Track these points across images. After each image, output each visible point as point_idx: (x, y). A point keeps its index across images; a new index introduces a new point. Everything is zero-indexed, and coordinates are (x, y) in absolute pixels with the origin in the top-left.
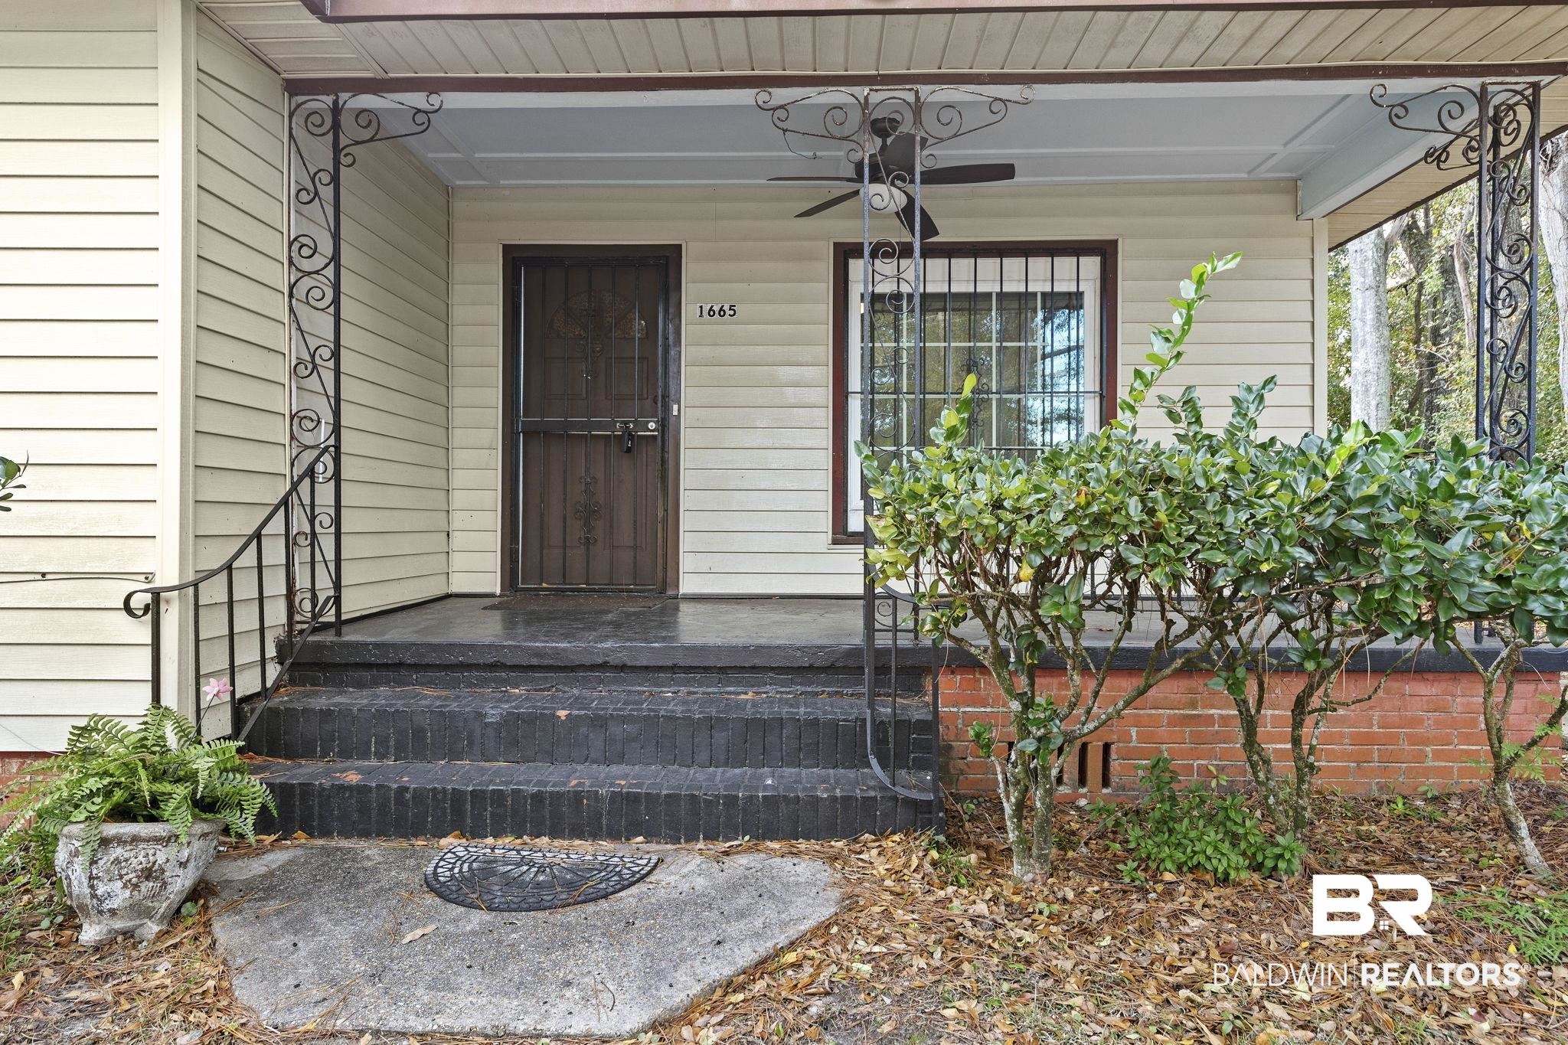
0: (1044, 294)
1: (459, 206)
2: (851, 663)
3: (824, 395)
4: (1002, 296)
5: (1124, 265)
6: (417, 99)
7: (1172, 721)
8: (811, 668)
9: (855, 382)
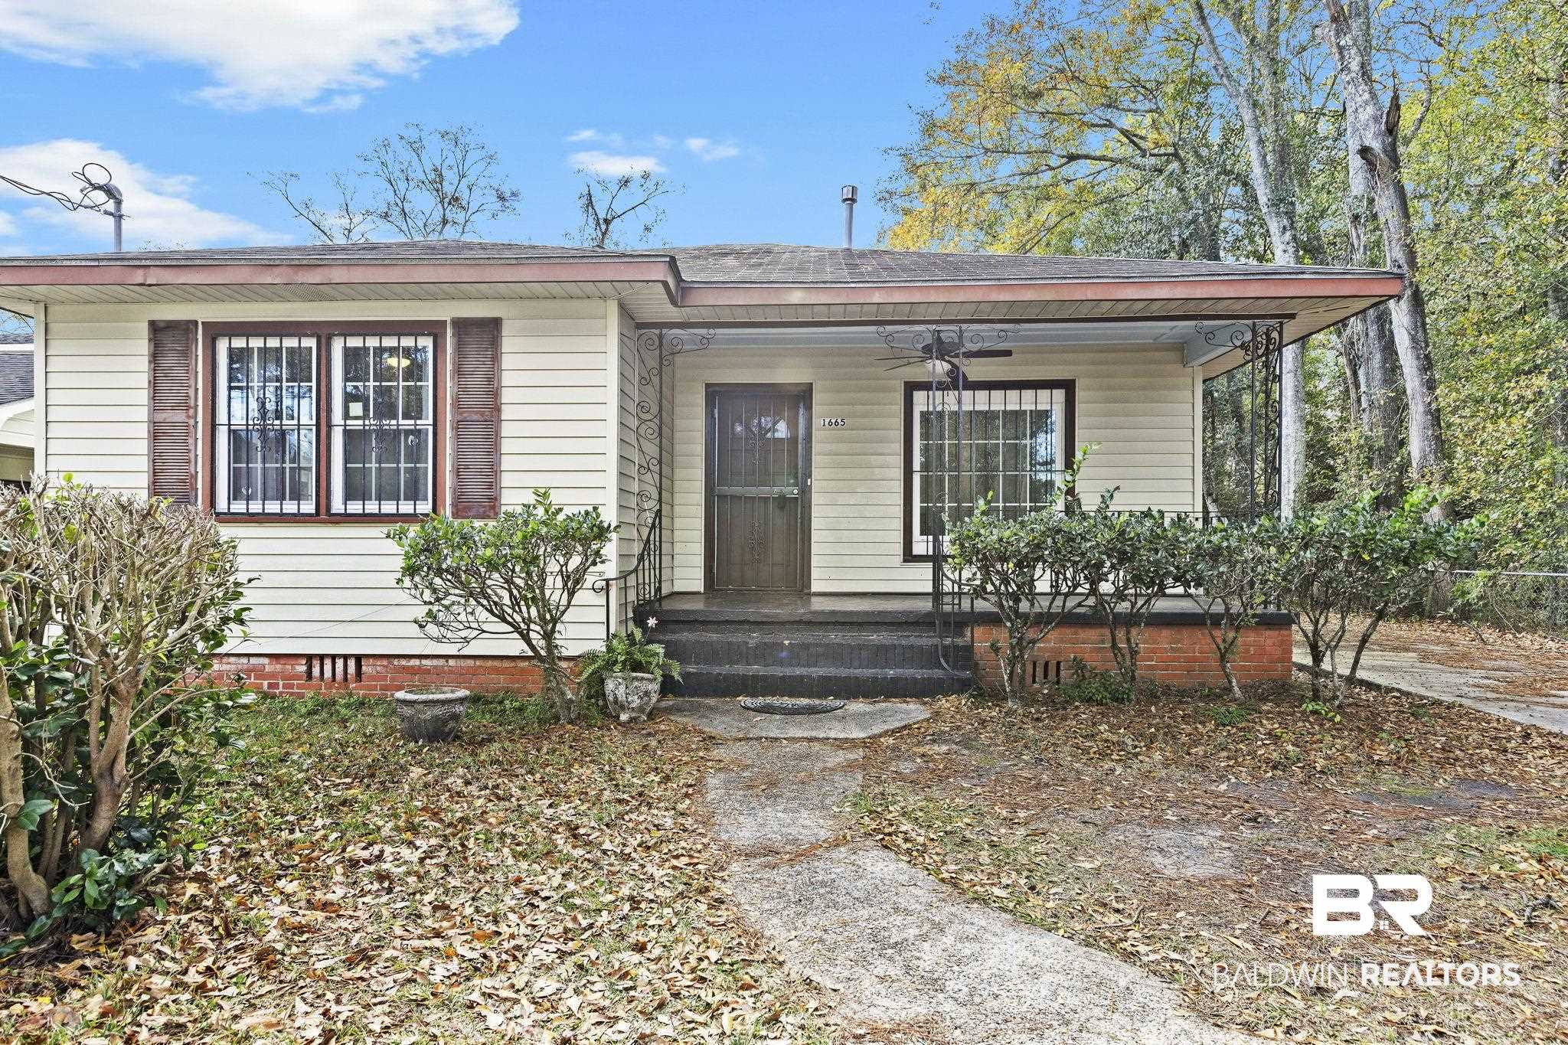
0: (1031, 411)
2: (928, 620)
3: (899, 473)
4: (1005, 412)
5: (1080, 395)
6: (704, 331)
7: (1093, 650)
8: (906, 623)
9: (917, 464)
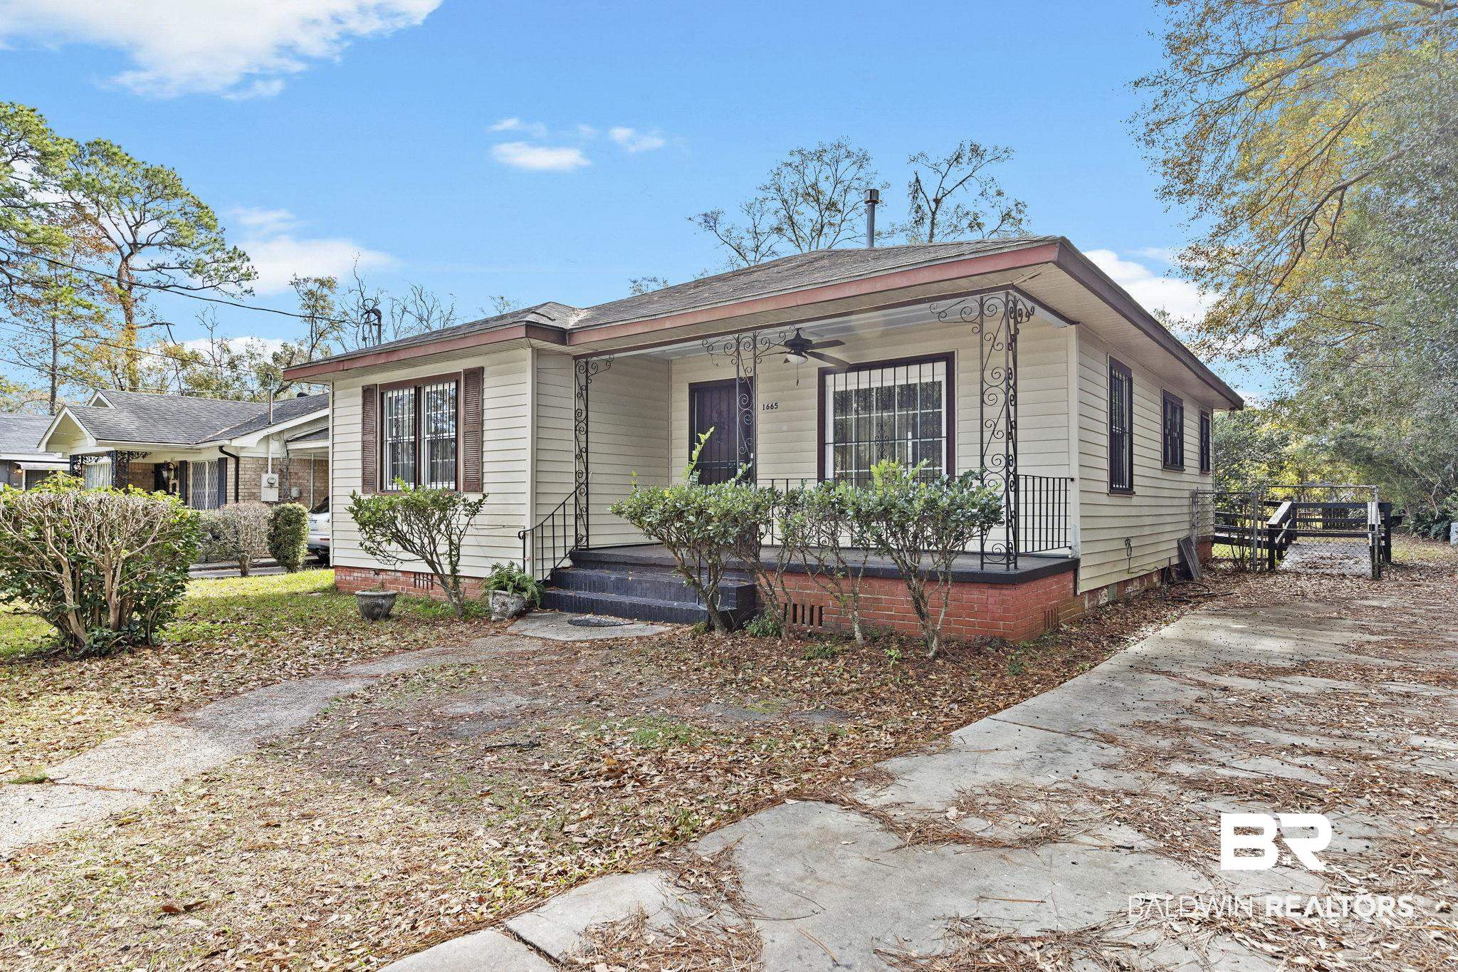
1: (674, 368)
3: (814, 445)
4: (881, 389)
5: (959, 365)
6: (607, 357)
9: (830, 437)
